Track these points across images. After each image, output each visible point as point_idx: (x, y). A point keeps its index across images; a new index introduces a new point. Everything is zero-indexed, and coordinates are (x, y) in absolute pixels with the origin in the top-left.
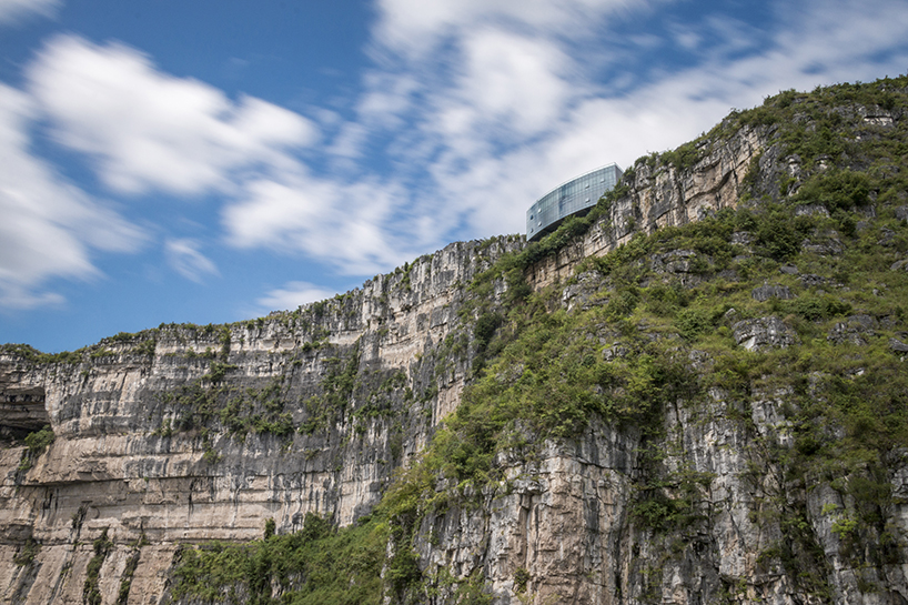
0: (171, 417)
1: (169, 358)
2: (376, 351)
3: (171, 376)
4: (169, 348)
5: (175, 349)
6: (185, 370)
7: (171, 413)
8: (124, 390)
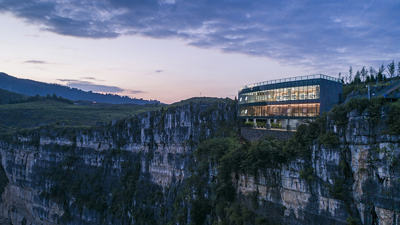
0: (48, 186)
1: (46, 147)
2: (147, 168)
3: (48, 159)
4: (46, 141)
5: (50, 141)
6: (55, 156)
7: (48, 183)
8: (27, 165)
